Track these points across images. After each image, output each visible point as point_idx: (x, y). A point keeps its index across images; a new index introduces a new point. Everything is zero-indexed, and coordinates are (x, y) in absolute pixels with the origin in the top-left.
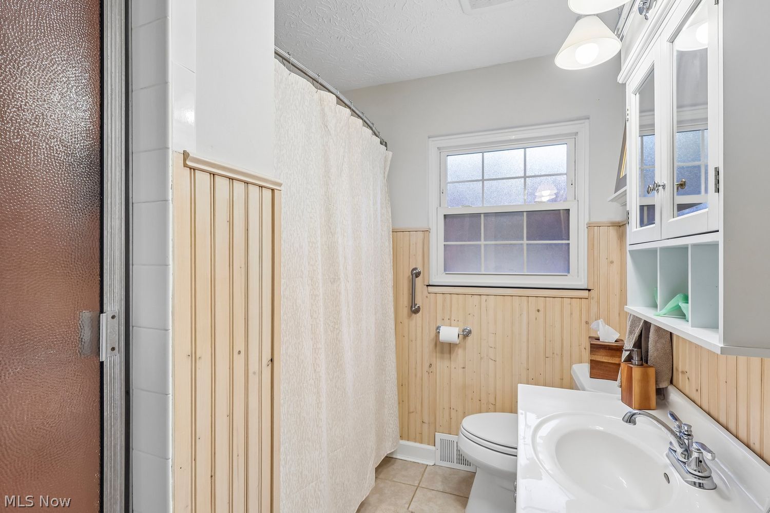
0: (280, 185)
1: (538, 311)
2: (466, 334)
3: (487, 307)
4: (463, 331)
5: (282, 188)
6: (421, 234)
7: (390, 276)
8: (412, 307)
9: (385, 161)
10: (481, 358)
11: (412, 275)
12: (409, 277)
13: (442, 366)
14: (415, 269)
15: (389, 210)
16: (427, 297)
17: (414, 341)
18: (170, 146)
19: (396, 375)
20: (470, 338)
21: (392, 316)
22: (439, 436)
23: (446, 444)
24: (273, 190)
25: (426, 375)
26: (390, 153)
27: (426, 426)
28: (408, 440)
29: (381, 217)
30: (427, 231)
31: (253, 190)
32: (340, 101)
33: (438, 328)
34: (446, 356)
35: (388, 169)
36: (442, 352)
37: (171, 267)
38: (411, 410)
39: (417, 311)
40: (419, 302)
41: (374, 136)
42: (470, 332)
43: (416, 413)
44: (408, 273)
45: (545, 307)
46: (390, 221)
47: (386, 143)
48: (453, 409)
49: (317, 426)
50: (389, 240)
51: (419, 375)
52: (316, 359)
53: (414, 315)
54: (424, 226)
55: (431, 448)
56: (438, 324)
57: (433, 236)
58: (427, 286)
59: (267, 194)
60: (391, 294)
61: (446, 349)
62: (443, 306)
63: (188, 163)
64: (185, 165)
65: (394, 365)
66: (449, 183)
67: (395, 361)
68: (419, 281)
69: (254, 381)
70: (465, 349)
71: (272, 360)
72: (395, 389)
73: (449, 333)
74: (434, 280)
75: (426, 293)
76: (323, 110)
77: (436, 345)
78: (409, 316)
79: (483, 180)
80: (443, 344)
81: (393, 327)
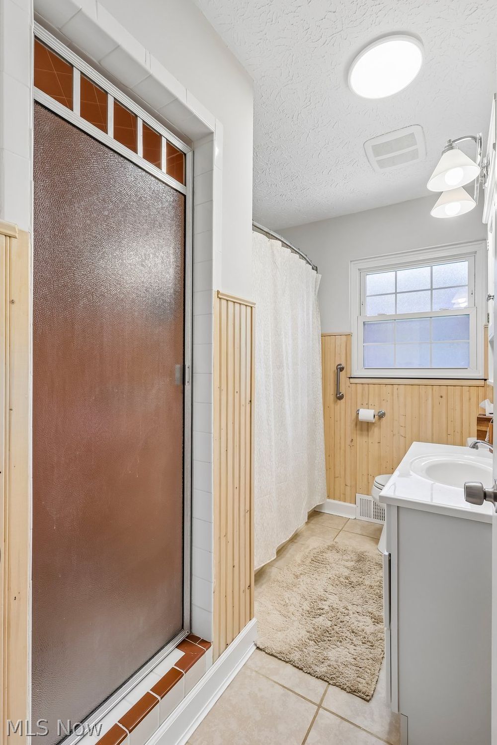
0: (255, 304)
1: (441, 397)
2: (381, 416)
3: (398, 394)
4: (379, 413)
5: (256, 306)
6: (344, 338)
7: (319, 370)
8: (337, 395)
9: (316, 282)
10: (394, 435)
11: (337, 369)
12: (335, 371)
13: (361, 441)
14: (340, 365)
15: (319, 319)
16: (349, 387)
17: (338, 422)
18: (213, 288)
19: (324, 446)
20: (384, 419)
21: (321, 400)
22: (358, 496)
23: (365, 503)
24: (251, 307)
25: (348, 448)
26: (320, 276)
27: (348, 488)
28: (334, 499)
29: (313, 325)
30: (349, 335)
31: (243, 307)
32: (285, 245)
33: (358, 410)
34: (365, 433)
35: (318, 287)
36: (361, 430)
37: (213, 344)
38: (337, 476)
39: (340, 398)
40: (343, 390)
41: (308, 265)
42: (384, 414)
43: (340, 478)
44: (334, 368)
45: (447, 394)
46: (320, 328)
47: (316, 267)
48: (371, 475)
49: (270, 460)
50: (319, 343)
51: (343, 448)
52: (269, 417)
53: (339, 401)
54: (347, 331)
55: (353, 505)
56: (358, 409)
57: (354, 339)
58: (349, 378)
59: (249, 309)
60: (320, 384)
61: (364, 427)
62: (363, 393)
63: (219, 296)
64: (218, 297)
65: (323, 438)
66: (367, 296)
67: (323, 434)
68: (342, 374)
69: (243, 409)
70: (380, 427)
71: (250, 401)
72: (323, 457)
73: (367, 414)
74: (356, 374)
75: (348, 384)
76: (273, 252)
77: (356, 425)
78: (335, 402)
79: (396, 293)
80: (362, 422)
81: (322, 409)
